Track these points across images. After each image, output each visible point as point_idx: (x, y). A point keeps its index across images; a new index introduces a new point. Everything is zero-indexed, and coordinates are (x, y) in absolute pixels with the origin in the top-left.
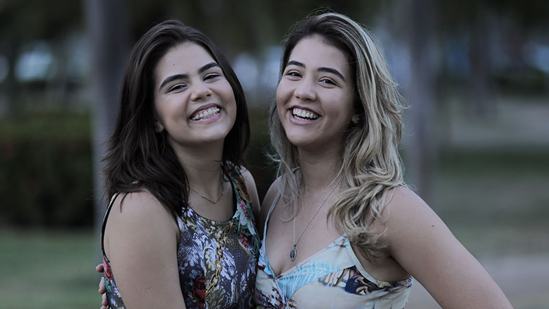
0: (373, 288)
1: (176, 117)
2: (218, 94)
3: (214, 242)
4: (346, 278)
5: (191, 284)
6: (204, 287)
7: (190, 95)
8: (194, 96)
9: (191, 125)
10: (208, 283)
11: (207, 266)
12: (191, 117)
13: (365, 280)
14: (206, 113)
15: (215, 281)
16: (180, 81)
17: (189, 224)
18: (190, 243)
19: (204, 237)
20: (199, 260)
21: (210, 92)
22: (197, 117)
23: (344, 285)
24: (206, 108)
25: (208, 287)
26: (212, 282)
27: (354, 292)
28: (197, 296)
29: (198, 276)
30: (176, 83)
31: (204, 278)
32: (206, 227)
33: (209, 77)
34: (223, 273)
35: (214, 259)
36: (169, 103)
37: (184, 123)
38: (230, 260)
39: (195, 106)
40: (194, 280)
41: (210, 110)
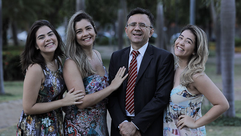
0: (191, 96)
1: (42, 46)
2: (52, 39)
3: (54, 77)
4: (183, 93)
5: (50, 89)
7: (45, 40)
8: (46, 41)
9: (46, 48)
11: (53, 84)
12: (46, 46)
13: (188, 94)
14: (49, 45)
15: (56, 87)
16: (42, 37)
17: (48, 73)
18: (48, 78)
19: (52, 76)
20: (51, 83)
21: (50, 39)
22: (47, 46)
23: (183, 95)
24: (49, 43)
25: (54, 89)
27: (185, 97)
28: (51, 92)
29: (51, 87)
30: (41, 37)
31: (53, 87)
32: (52, 73)
33: (50, 35)
34: (57, 85)
35: (55, 82)
36: (40, 42)
37: (44, 47)
38: (58, 82)
39: (47, 43)
40: (50, 88)
41: (50, 44)
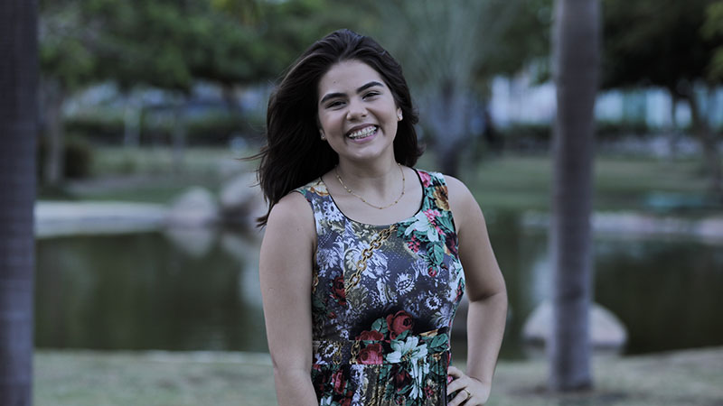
2: (374, 113)
3: (363, 244)
6: (343, 287)
8: (350, 116)
9: (347, 142)
10: (346, 283)
12: (347, 135)
17: (334, 228)
18: (328, 246)
19: (351, 240)
24: (361, 128)
26: (351, 281)
31: (343, 278)
34: (367, 273)
35: (357, 260)
40: (334, 281)
